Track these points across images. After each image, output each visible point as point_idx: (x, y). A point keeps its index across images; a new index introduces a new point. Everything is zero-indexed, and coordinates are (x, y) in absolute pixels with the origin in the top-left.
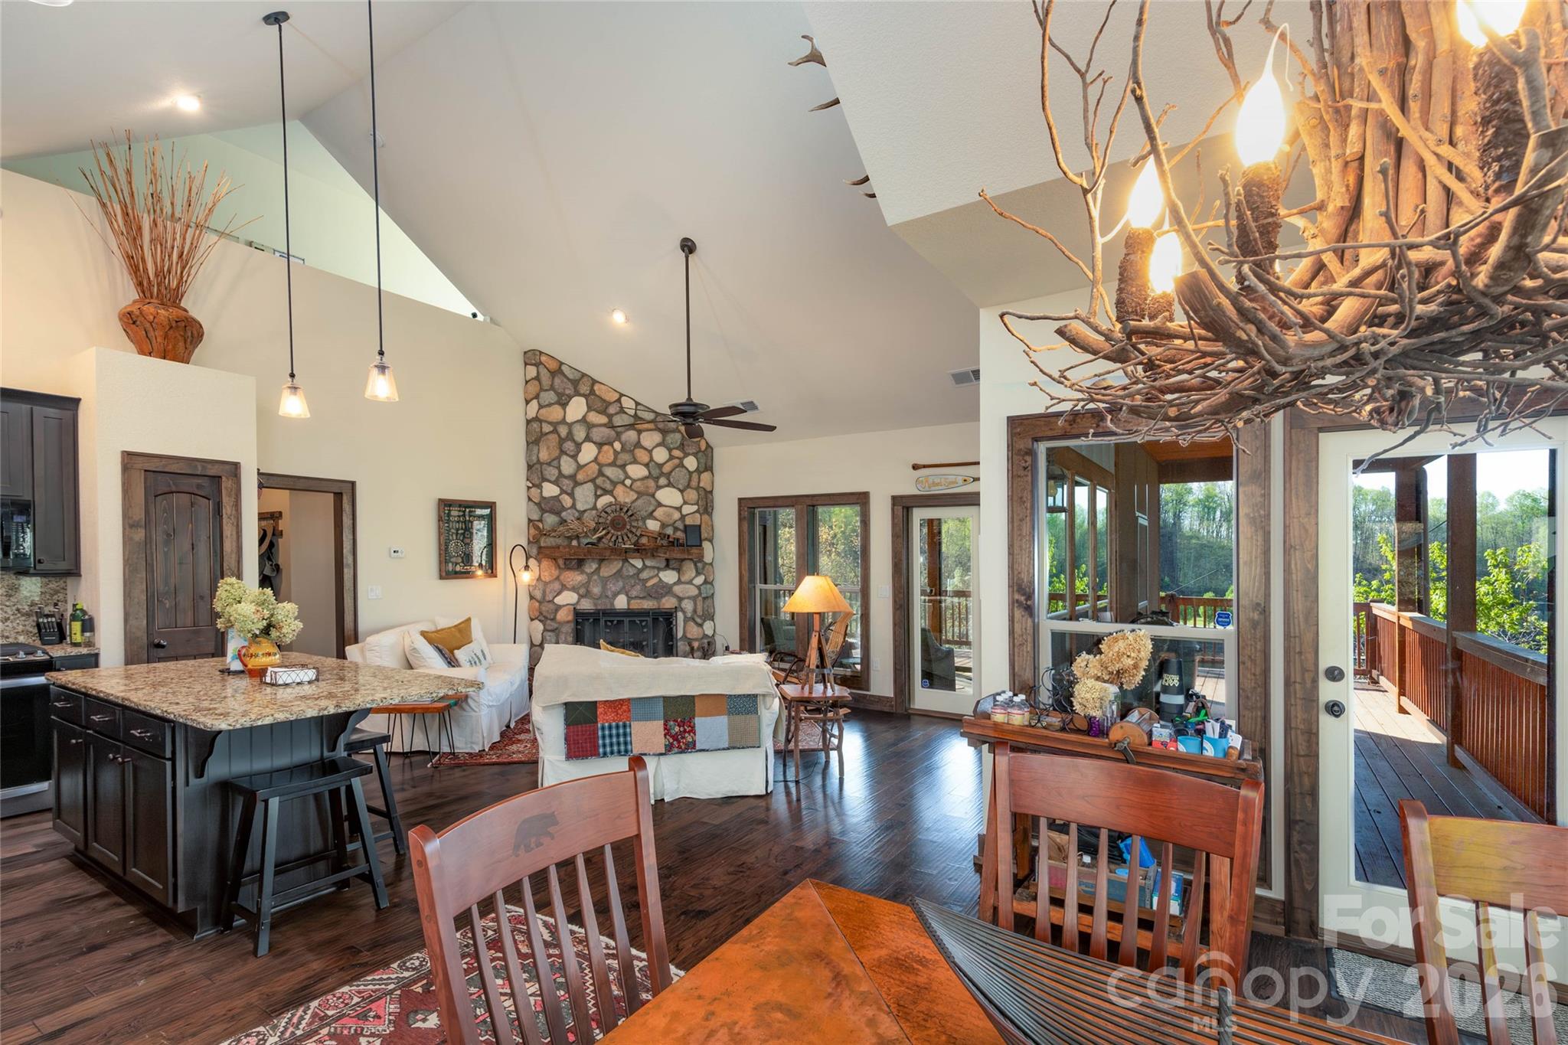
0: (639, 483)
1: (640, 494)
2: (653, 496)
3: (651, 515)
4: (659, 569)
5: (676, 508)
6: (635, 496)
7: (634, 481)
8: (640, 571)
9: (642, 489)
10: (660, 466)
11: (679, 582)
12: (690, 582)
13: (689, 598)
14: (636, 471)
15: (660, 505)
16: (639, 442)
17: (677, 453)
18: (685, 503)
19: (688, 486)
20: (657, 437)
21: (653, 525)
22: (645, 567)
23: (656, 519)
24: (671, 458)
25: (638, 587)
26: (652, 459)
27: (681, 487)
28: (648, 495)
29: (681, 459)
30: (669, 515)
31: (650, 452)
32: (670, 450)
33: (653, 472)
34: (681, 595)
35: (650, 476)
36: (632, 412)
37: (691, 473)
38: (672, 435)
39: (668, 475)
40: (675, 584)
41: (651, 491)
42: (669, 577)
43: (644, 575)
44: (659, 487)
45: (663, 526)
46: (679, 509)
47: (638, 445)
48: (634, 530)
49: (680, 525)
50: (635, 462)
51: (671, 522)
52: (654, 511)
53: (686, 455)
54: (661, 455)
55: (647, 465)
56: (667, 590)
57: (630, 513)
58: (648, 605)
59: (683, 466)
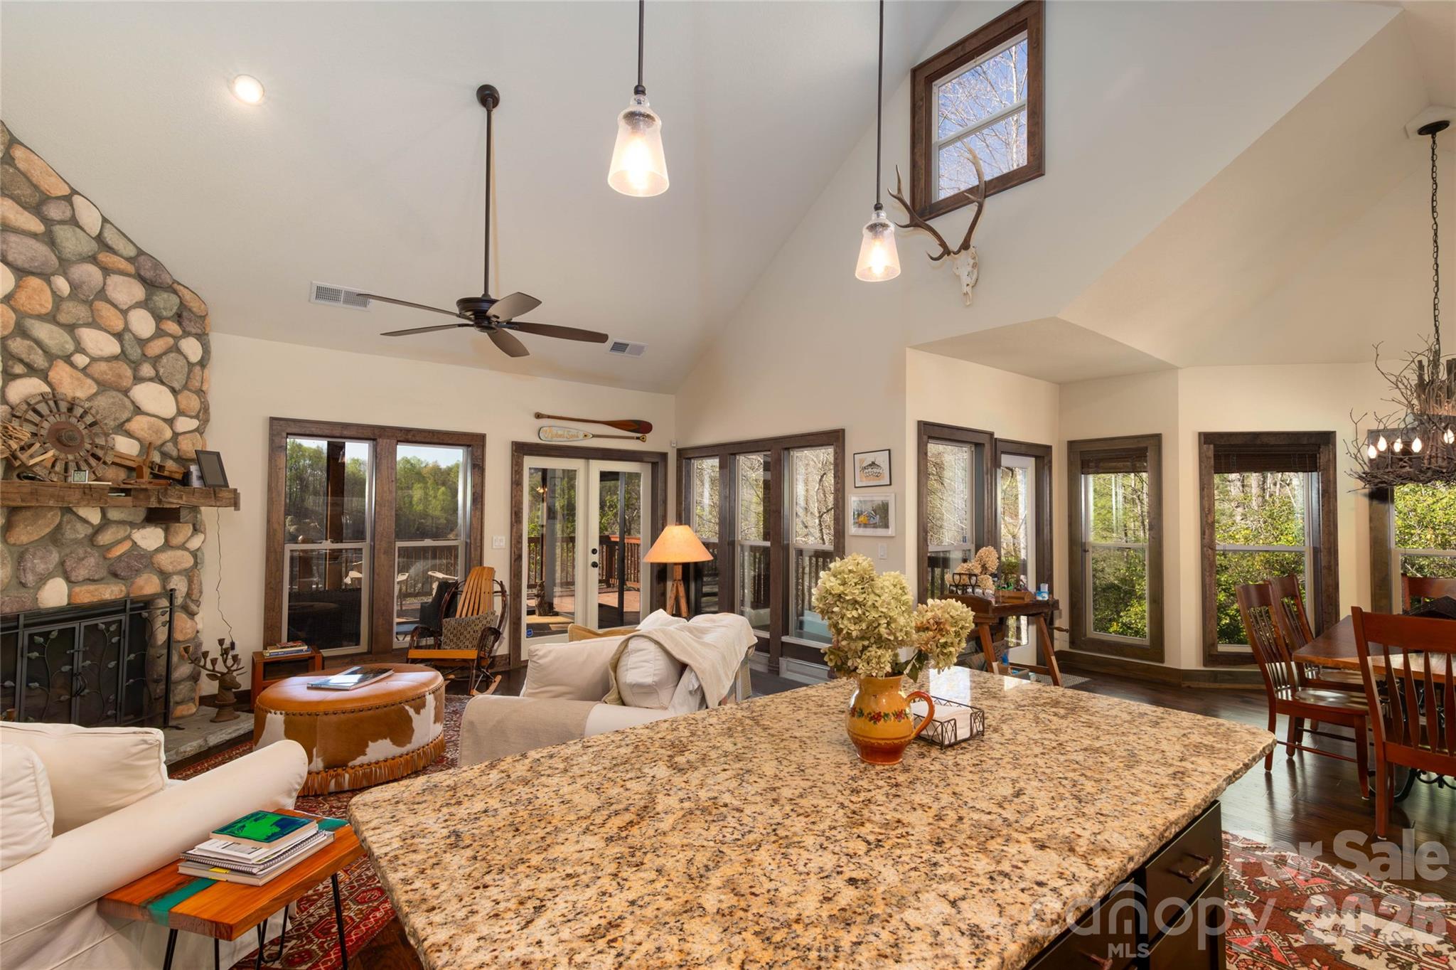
0: (103, 366)
1: (103, 386)
2: (126, 392)
3: (121, 429)
4: (133, 525)
5: (165, 420)
6: (94, 389)
7: (94, 360)
8: (99, 530)
9: (109, 377)
10: (142, 342)
11: (167, 546)
12: (182, 547)
13: (179, 573)
14: (99, 343)
15: (138, 410)
16: (103, 290)
17: (172, 327)
18: (180, 413)
19: (185, 387)
20: (138, 292)
21: (126, 446)
22: (106, 523)
23: (129, 434)
24: (160, 333)
25: (91, 561)
26: (127, 328)
27: (177, 386)
28: (118, 390)
29: (177, 338)
30: (158, 432)
31: (125, 312)
32: (158, 318)
33: (129, 350)
34: (170, 568)
35: (123, 356)
36: (95, 232)
37: (190, 365)
38: (165, 295)
39: (155, 361)
40: (157, 550)
41: (126, 383)
42: (150, 538)
43: (105, 538)
44: (138, 379)
45: (146, 447)
46: (170, 422)
47: (102, 294)
48: (100, 453)
49: (169, 448)
50: (94, 324)
51: (159, 442)
52: (128, 420)
53: (186, 334)
54: (142, 324)
55: (119, 336)
56: (144, 560)
57: (89, 419)
58: (111, 592)
59: (179, 351)
